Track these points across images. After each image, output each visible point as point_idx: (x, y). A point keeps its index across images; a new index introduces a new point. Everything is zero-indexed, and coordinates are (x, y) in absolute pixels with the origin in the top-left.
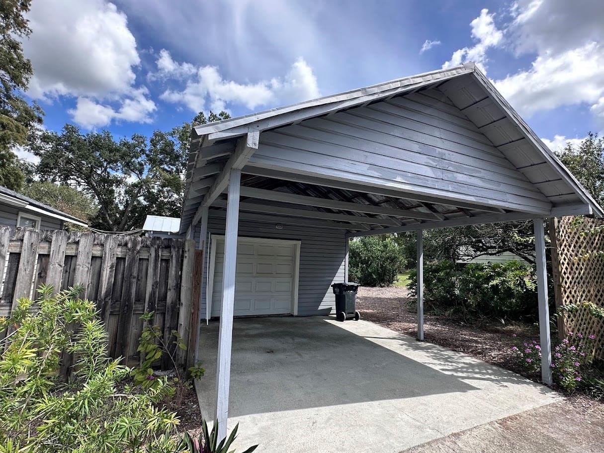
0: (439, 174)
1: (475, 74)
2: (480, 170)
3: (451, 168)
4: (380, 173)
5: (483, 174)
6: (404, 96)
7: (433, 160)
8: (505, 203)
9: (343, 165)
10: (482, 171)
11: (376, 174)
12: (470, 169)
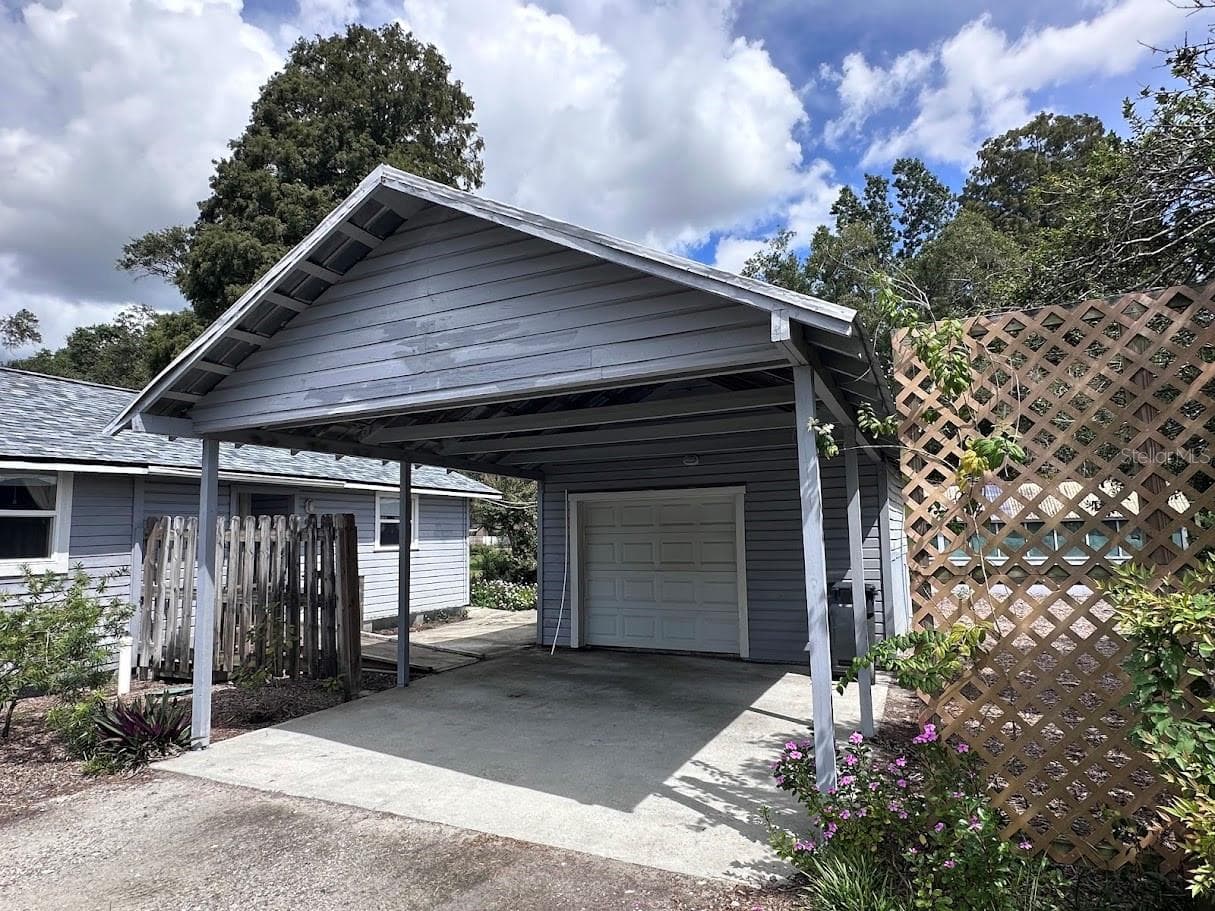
0: (419, 364)
1: (387, 184)
2: (516, 321)
3: (441, 346)
4: (317, 398)
5: (526, 326)
6: (368, 255)
7: (410, 344)
8: (589, 373)
9: (276, 404)
10: (522, 320)
11: (314, 402)
12: (490, 330)
